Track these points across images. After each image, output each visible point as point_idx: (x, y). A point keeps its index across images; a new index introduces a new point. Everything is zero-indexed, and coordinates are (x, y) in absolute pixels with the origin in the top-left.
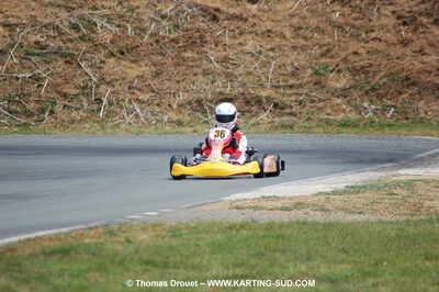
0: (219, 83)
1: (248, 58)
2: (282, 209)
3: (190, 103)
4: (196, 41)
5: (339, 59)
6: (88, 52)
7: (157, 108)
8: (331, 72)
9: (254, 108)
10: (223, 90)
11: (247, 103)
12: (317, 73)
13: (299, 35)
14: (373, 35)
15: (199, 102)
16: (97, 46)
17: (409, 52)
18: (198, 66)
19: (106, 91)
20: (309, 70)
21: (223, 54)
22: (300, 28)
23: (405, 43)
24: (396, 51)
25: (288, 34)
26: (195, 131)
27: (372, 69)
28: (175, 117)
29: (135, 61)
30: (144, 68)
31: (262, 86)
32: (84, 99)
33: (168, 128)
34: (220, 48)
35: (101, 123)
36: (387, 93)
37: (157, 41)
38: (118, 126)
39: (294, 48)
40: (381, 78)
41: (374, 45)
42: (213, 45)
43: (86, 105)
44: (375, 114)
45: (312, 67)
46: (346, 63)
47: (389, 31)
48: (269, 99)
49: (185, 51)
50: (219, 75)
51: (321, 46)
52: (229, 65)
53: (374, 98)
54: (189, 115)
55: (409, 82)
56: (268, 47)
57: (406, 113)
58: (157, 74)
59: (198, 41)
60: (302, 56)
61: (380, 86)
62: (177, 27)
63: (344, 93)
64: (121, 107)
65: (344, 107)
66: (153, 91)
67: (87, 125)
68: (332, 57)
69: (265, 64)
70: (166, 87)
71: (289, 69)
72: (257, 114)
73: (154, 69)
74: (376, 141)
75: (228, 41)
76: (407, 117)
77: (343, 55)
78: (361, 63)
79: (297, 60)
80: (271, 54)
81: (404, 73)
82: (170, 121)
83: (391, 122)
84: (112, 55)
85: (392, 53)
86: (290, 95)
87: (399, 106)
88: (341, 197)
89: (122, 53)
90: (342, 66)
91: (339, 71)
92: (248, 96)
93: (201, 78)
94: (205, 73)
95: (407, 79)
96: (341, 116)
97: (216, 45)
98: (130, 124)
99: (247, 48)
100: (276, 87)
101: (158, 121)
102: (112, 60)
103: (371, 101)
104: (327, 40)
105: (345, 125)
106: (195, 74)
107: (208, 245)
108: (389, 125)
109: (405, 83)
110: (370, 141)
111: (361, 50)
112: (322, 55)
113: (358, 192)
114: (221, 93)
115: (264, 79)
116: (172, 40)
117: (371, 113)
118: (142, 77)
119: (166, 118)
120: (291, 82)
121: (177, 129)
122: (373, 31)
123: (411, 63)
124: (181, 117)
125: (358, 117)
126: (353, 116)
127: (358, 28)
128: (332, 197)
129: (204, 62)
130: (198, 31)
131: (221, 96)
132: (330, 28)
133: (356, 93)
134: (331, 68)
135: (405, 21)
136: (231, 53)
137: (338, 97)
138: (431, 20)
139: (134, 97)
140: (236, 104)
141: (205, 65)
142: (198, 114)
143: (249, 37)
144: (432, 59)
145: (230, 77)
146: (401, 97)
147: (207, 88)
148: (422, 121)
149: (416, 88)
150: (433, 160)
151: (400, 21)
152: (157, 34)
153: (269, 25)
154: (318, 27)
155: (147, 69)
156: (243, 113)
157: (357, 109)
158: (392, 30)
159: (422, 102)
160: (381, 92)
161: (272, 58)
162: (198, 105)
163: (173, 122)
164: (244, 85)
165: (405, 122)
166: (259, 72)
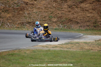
1: (34, 14)
2: (52, 47)
3: (21, 23)
4: (22, 9)
7: (13, 24)
10: (28, 20)
11: (34, 24)
14: (62, 9)
15: (23, 23)
17: (70, 14)
19: (1, 20)
20: (48, 17)
21: (29, 12)
22: (46, 7)
23: (69, 12)
24: (67, 13)
25: (43, 8)
26: (22, 30)
27: (62, 17)
28: (17, 26)
29: (8, 13)
31: (37, 20)
33: (15, 29)
36: (65, 23)
37: (14, 9)
38: (4, 28)
39: (45, 12)
40: (64, 19)
41: (63, 12)
42: (26, 10)
44: (62, 27)
45: (48, 16)
46: (56, 15)
47: (66, 9)
49: (20, 11)
50: (28, 17)
51: (51, 11)
52: (30, 15)
55: (70, 20)
56: (39, 11)
58: (13, 16)
62: (18, 6)
63: (56, 22)
64: (5, 24)
65: (55, 25)
66: (12, 20)
68: (53, 14)
69: (38, 15)
70: (15, 19)
71: (43, 16)
75: (29, 9)
76: (69, 28)
77: (56, 14)
78: (60, 16)
79: (45, 14)
80: (40, 13)
81: (69, 18)
82: (16, 27)
83: (66, 29)
84: (3, 11)
86: (43, 22)
87: (68, 26)
88: (64, 45)
89: (5, 11)
90: (55, 16)
91: (55, 17)
92: (34, 22)
93: (23, 17)
94: (24, 16)
96: (55, 27)
97: (27, 10)
98: (7, 27)
99: (34, 11)
101: (13, 27)
102: (3, 13)
103: (62, 24)
105: (56, 29)
106: (22, 17)
107: (43, 54)
108: (66, 30)
111: (60, 13)
112: (51, 14)
113: (68, 44)
114: (28, 21)
116: (17, 9)
118: (10, 17)
119: (15, 26)
120: (44, 19)
121: (18, 29)
123: (71, 16)
125: (59, 28)
126: (57, 27)
127: (59, 8)
130: (23, 7)
131: (28, 22)
132: (53, 7)
133: (58, 22)
134: (53, 17)
135: (70, 7)
136: (30, 12)
137: (54, 23)
138: (75, 7)
139: (8, 21)
140: (31, 24)
141: (24, 15)
142: (23, 26)
143: (34, 9)
144: (75, 15)
145: (30, 18)
146: (68, 24)
147: (25, 20)
148: (73, 29)
149: (72, 22)
150: (79, 38)
151: (68, 7)
152: (13, 7)
153: (39, 6)
154: (50, 7)
155: (11, 15)
156: (33, 26)
157: (58, 26)
158: (67, 9)
159: (73, 25)
160: (64, 22)
161: (40, 14)
162: (22, 24)
163: (17, 27)
164: (33, 20)
165: (69, 29)
166: (37, 17)
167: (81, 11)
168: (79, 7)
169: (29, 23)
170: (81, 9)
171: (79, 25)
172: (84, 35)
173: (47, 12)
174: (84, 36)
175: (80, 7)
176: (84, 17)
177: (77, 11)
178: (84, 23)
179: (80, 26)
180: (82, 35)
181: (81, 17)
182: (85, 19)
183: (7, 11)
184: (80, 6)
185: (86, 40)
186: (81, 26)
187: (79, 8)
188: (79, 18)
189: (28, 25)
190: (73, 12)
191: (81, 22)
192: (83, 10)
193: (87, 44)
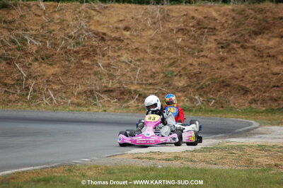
0: (104, 80)
1: (124, 65)
2: (166, 160)
3: (85, 92)
4: (90, 53)
5: (180, 68)
6: (22, 58)
7: (64, 95)
8: (176, 76)
9: (126, 97)
10: (106, 84)
11: (122, 93)
12: (166, 76)
13: (155, 52)
14: (202, 54)
15: (91, 92)
16: (27, 54)
17: (224, 65)
18: (91, 69)
19: (32, 83)
20: (162, 75)
21: (108, 62)
22: (157, 48)
23: (222, 59)
24: (216, 65)
25: (148, 51)
26: (89, 110)
27: (202, 75)
28: (76, 101)
29: (51, 65)
30: (56, 69)
31: (132, 83)
32: (18, 88)
33: (71, 108)
34: (106, 58)
35: (28, 103)
36: (210, 90)
37: (66, 53)
38: (39, 105)
39: (153, 60)
40: (207, 81)
41: (203, 60)
42: (101, 56)
43: (19, 91)
44: (202, 103)
45: (163, 73)
46: (185, 71)
47: (212, 52)
48: (136, 91)
49: (83, 59)
50: (105, 75)
51: (169, 59)
53: (202, 93)
54: (85, 100)
55: (225, 84)
56: (136, 59)
57: (221, 103)
58: (65, 73)
59: (92, 53)
60: (157, 66)
61: (206, 86)
62: (78, 43)
63: (183, 90)
64: (41, 94)
65: (183, 98)
66: (62, 84)
67: (19, 104)
68: (177, 67)
69: (134, 70)
70: (70, 81)
71: (149, 73)
72: (127, 101)
73: (63, 70)
74: (208, 120)
75: (110, 53)
76: (222, 106)
77: (183, 65)
78: (195, 71)
79: (154, 68)
80: (138, 63)
81: (221, 79)
83: (213, 109)
84: (36, 60)
85: (214, 66)
86: (149, 89)
87: (218, 99)
88: (201, 154)
89: (43, 59)
90: (182, 72)
91: (181, 75)
92: (123, 89)
93: (92, 76)
94: (96, 74)
95: (223, 82)
96: (181, 104)
97: (103, 56)
98: (47, 104)
99: (123, 59)
100: (141, 84)
101: (65, 103)
102: (36, 63)
103: (201, 96)
104: (173, 55)
106: (89, 74)
108: (211, 111)
109: (222, 85)
110: (204, 120)
111: (194, 63)
112: (171, 65)
113: (210, 152)
114: (105, 87)
115: (133, 79)
116: (75, 52)
117: (200, 103)
118: (55, 74)
119: (70, 101)
120: (150, 81)
121: (77, 108)
122: (202, 51)
123: (227, 73)
124: (79, 101)
125: (193, 105)
127: (193, 49)
128: (195, 154)
129: (95, 67)
130: (92, 46)
131: (105, 89)
132: (175, 48)
133: (191, 90)
134: (175, 74)
135: (223, 46)
136: (112, 62)
137: (179, 92)
138: (239, 46)
139: (50, 87)
140: (114, 94)
141: (96, 69)
142: (91, 99)
143: (124, 52)
144: (239, 70)
145: (111, 76)
146: (219, 93)
147: (97, 83)
148: (231, 109)
149: (228, 88)
150: (247, 133)
151: (220, 46)
152: (65, 48)
153: (137, 45)
154: (168, 47)
155: (59, 69)
156: (119, 100)
157: (192, 100)
158: (215, 52)
159: (232, 97)
160: (207, 90)
161: (139, 66)
162: (90, 94)
163: (74, 104)
164: (120, 82)
165: (221, 109)
166: (130, 74)
167: (255, 59)
168: (248, 47)
169: (108, 91)
170: (256, 53)
171: (250, 97)
172: (260, 126)
173: (159, 60)
174: (259, 129)
175: (254, 48)
176: (263, 76)
177: (245, 58)
178: (264, 92)
179: (251, 99)
180: (255, 124)
181: (255, 74)
182: (265, 79)
183: (48, 57)
184: (252, 45)
185: (263, 140)
186: (255, 101)
187: (250, 50)
188: (249, 78)
189: (105, 97)
190: (231, 60)
191: (255, 89)
192: (260, 54)
193: (266, 151)
